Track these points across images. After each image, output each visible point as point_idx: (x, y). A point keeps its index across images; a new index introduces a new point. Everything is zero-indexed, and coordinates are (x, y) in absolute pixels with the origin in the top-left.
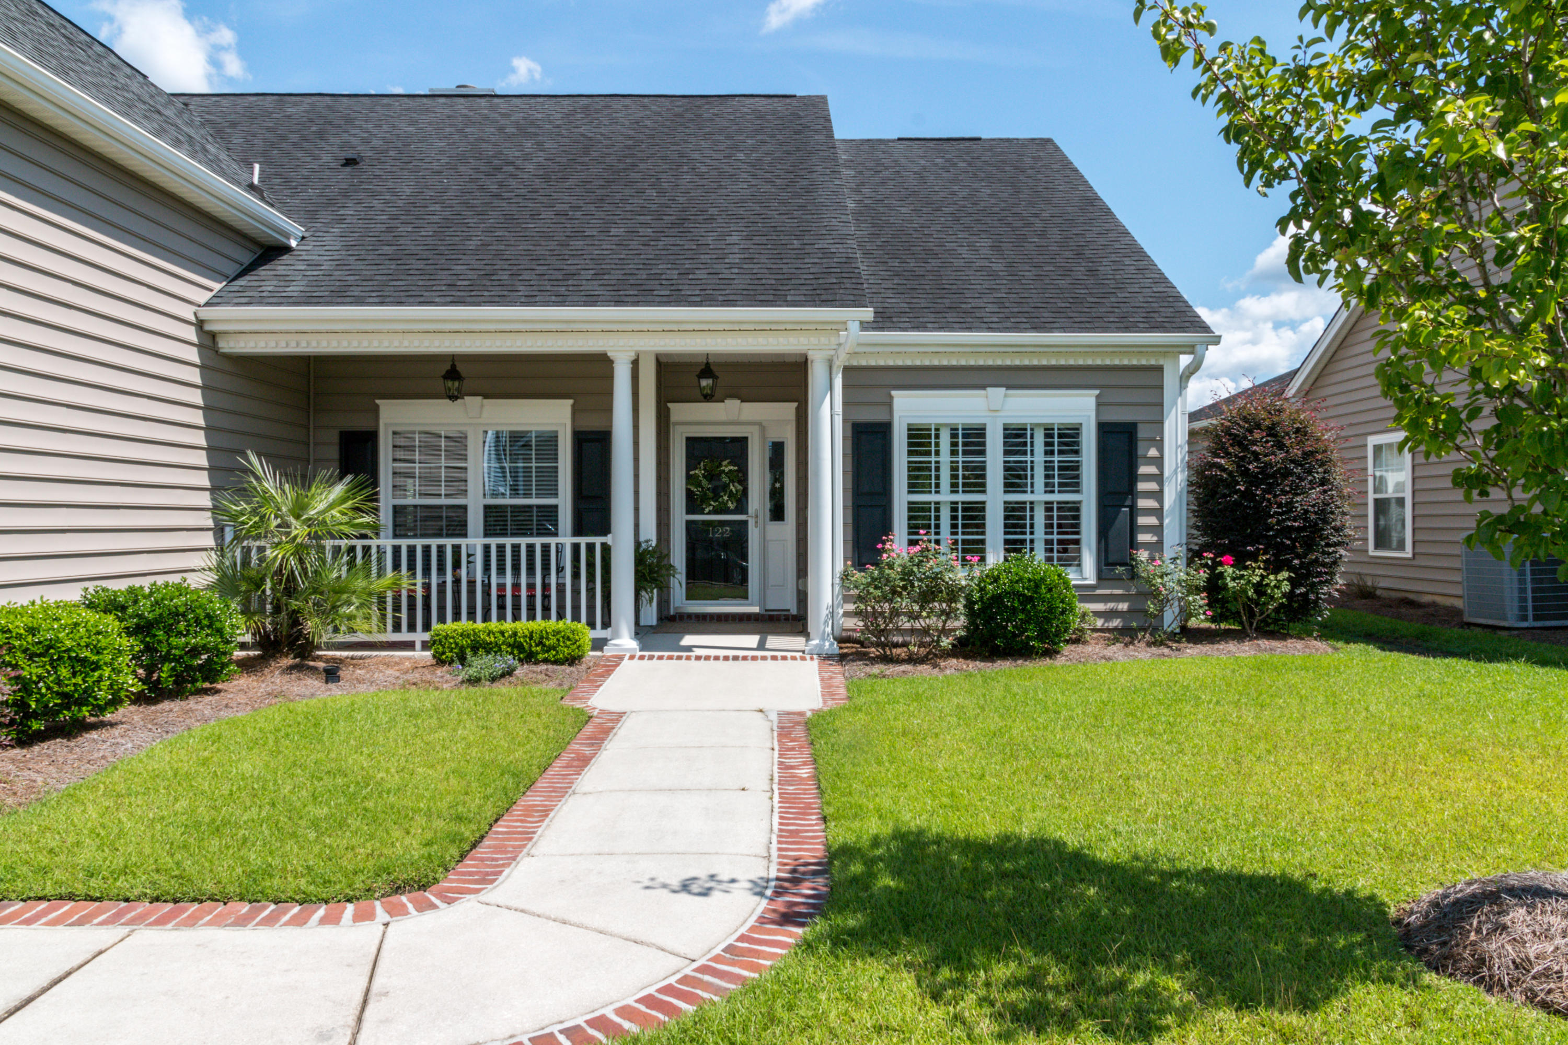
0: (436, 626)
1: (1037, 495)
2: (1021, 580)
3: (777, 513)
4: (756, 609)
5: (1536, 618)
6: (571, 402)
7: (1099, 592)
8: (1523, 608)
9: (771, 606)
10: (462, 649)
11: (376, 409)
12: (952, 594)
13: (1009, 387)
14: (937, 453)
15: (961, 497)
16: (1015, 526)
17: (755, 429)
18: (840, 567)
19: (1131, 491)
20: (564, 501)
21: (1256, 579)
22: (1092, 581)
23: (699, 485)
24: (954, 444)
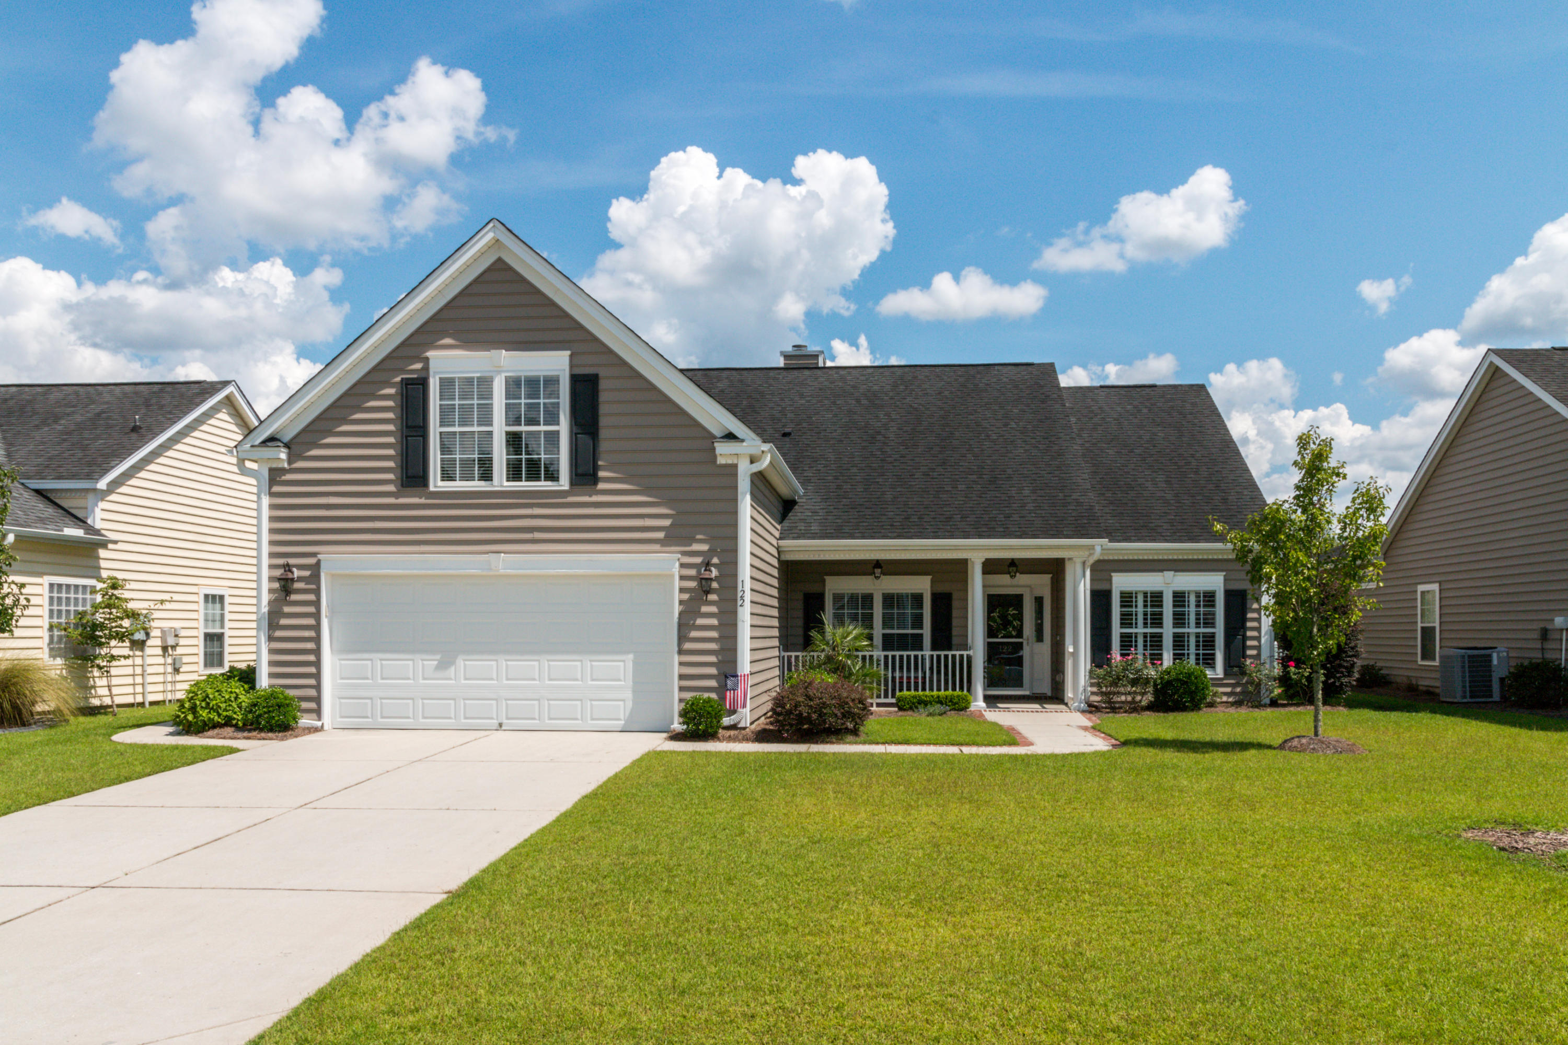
0: (898, 694)
1: (1192, 630)
2: (1181, 673)
3: (1040, 638)
4: (1027, 693)
5: (1471, 697)
6: (930, 577)
7: (1225, 682)
8: (1464, 692)
9: (1035, 691)
10: (913, 703)
11: (824, 581)
12: (1147, 681)
13: (1176, 571)
14: (1136, 606)
15: (1149, 630)
16: (1179, 646)
17: (1028, 590)
18: (1089, 667)
19: (1243, 627)
20: (926, 631)
21: (1306, 674)
22: (1221, 676)
23: (995, 621)
24: (1145, 601)
